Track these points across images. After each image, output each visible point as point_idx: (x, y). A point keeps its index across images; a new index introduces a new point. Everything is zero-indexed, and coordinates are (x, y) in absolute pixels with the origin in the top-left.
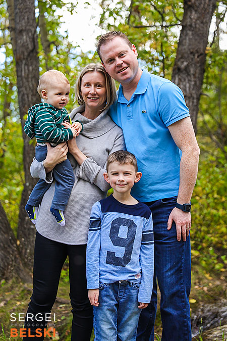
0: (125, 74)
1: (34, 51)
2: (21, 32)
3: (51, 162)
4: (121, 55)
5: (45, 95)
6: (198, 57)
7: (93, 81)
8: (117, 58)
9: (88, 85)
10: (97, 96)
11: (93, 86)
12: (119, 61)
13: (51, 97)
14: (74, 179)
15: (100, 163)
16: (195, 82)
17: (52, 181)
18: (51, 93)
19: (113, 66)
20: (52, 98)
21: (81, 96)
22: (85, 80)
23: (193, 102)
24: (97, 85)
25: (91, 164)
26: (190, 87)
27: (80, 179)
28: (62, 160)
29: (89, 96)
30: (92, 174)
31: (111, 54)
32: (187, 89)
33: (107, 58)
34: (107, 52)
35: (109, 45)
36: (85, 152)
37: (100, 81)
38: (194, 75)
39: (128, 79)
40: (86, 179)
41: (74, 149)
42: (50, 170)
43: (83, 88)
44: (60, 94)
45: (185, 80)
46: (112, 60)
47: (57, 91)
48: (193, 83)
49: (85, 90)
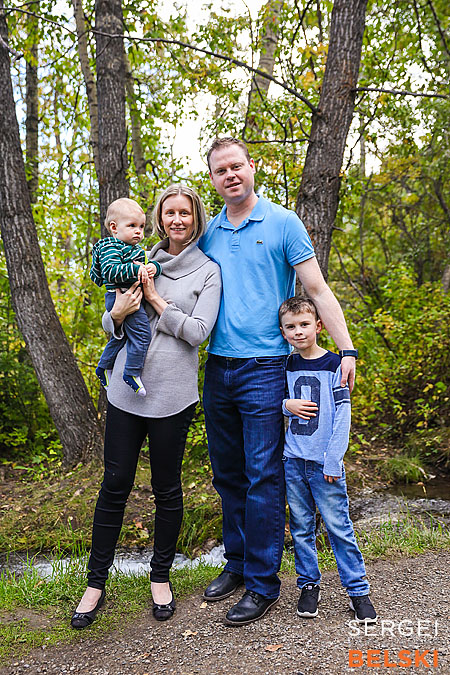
0: (235, 190)
1: (122, 171)
2: (106, 147)
3: (118, 312)
4: (234, 167)
5: (114, 228)
6: (330, 181)
7: (177, 207)
8: (229, 170)
9: (171, 212)
10: (182, 227)
11: (177, 213)
12: (230, 173)
13: (122, 230)
14: (150, 334)
15: (186, 311)
16: (326, 213)
17: (122, 336)
18: (122, 225)
19: (223, 178)
20: (123, 232)
21: (162, 227)
22: (167, 206)
23: (323, 239)
24: (183, 212)
25: (173, 312)
26: (319, 220)
27: (159, 332)
28: (133, 310)
29: (173, 226)
30: (175, 325)
31: (223, 162)
32: (316, 222)
33: (216, 167)
34: (219, 159)
35: (224, 151)
36: (167, 296)
37: (187, 207)
38: (324, 204)
39: (238, 197)
40: (169, 332)
41: (152, 295)
42: (119, 322)
43: (163, 216)
44: (133, 225)
45: (313, 210)
46: (222, 170)
47: (129, 222)
48: (323, 214)
49: (167, 219)
